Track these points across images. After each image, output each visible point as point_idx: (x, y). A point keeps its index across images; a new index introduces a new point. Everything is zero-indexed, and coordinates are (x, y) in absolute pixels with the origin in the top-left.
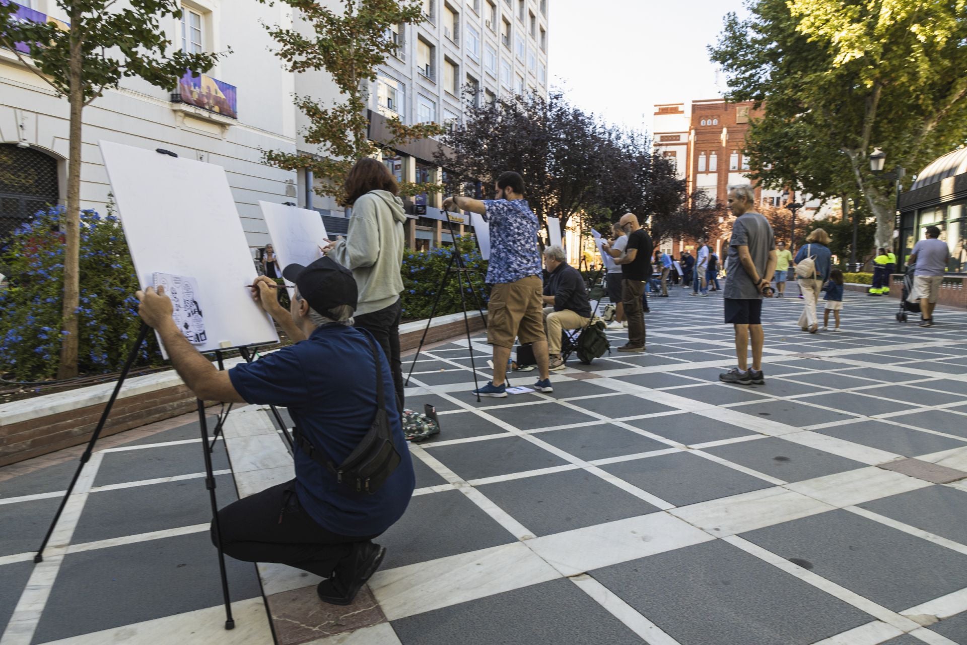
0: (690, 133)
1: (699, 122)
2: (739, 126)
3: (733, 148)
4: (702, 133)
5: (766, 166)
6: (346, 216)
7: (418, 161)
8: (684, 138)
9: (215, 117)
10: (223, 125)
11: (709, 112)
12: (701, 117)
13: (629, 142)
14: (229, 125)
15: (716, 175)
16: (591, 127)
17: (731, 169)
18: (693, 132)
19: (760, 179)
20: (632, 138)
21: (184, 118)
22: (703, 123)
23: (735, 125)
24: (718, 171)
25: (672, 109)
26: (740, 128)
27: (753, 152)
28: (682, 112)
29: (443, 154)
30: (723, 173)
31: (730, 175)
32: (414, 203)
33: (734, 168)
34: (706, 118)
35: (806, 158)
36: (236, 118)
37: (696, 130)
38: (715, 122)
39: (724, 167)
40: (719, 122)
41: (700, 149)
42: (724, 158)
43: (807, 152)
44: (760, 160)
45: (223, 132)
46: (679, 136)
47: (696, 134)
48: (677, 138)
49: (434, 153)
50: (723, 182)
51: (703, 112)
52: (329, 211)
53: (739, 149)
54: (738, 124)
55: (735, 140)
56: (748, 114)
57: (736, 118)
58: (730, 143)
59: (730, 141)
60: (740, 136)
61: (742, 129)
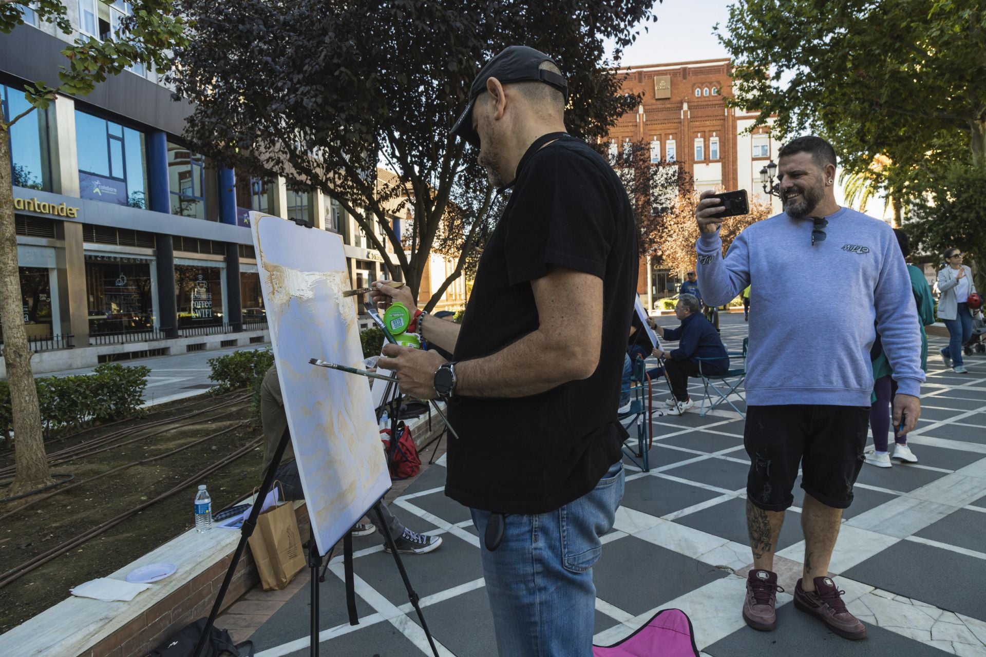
3: (653, 133)
23: (654, 101)
26: (659, 105)
41: (610, 134)
53: (661, 135)
54: (657, 100)
55: (655, 122)
56: (669, 87)
57: (654, 93)
58: (649, 127)
59: (649, 123)
60: (661, 116)
61: (663, 106)
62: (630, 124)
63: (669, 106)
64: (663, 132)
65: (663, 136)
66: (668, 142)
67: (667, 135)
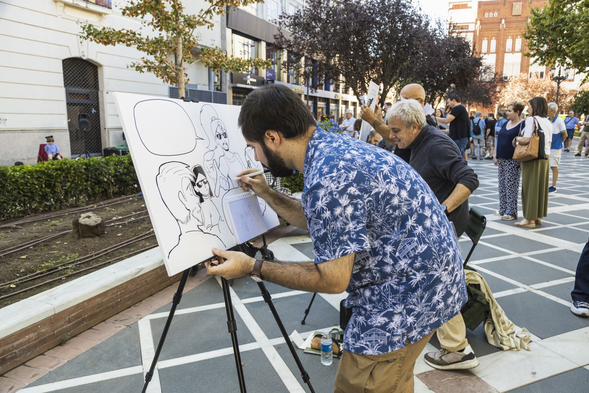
0: (476, 24)
1: (484, 15)
2: (514, 17)
3: (509, 34)
4: (485, 23)
5: (542, 47)
6: (209, 89)
7: (268, 44)
8: (472, 28)
9: (92, 7)
10: (100, 14)
11: (491, 7)
12: (485, 11)
13: (437, 27)
14: (106, 14)
15: (495, 55)
16: (411, 10)
17: (507, 51)
18: (479, 22)
19: (537, 57)
20: (439, 24)
21: (64, 8)
22: (486, 15)
23: (511, 17)
24: (497, 52)
25: (462, 5)
26: (514, 19)
27: (533, 36)
28: (470, 7)
29: (282, 36)
30: (501, 53)
31: (506, 55)
32: (265, 79)
33: (509, 50)
34: (489, 11)
35: (580, 39)
36: (111, 8)
37: (481, 21)
38: (496, 14)
39: (501, 49)
40: (499, 14)
41: (484, 35)
42: (502, 42)
43: (582, 34)
44: (538, 42)
45: (100, 21)
46: (468, 26)
47: (481, 24)
48: (467, 27)
49: (275, 36)
50: (500, 61)
51: (486, 7)
52: (196, 85)
53: (513, 35)
54: (513, 16)
55: (511, 29)
56: (521, 9)
57: (512, 12)
58: (507, 31)
59: (507, 29)
60: (514, 25)
61: (516, 20)
62: (496, 29)
63: (520, 19)
64: (515, 34)
65: (514, 36)
66: (517, 39)
67: (517, 35)
